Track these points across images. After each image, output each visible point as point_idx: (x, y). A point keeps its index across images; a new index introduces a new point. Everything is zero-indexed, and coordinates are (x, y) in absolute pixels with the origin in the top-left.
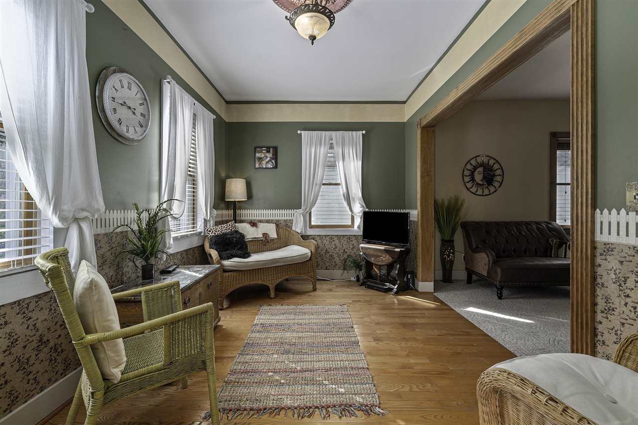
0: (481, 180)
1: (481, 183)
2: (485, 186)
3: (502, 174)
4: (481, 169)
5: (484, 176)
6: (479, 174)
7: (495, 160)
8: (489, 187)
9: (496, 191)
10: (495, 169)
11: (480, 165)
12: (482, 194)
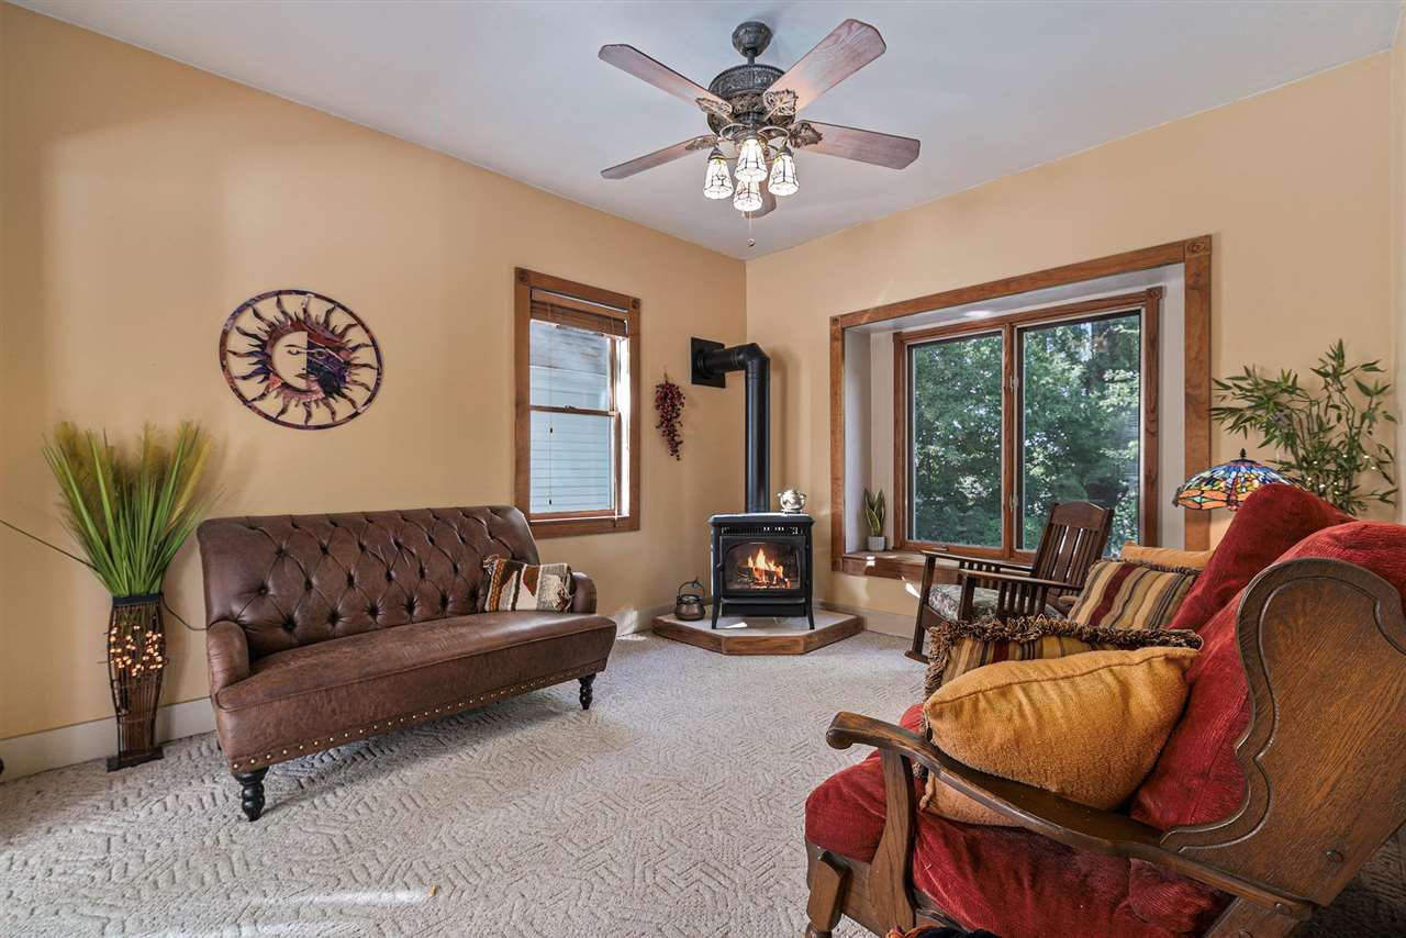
0: (300, 376)
3: (375, 364)
4: (300, 339)
5: (309, 362)
6: (289, 352)
7: (351, 313)
8: (332, 401)
9: (356, 414)
10: (351, 345)
11: (292, 325)
12: (306, 422)
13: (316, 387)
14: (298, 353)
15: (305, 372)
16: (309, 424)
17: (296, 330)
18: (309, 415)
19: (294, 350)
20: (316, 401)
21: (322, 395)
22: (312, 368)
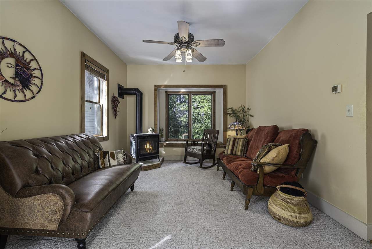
0: (12, 78)
1: (12, 81)
2: (18, 88)
3: (40, 77)
4: (11, 61)
5: (16, 72)
6: (8, 66)
7: (32, 55)
8: (24, 90)
9: (34, 97)
10: (32, 68)
11: (9, 54)
12: (14, 98)
13: (19, 84)
14: (12, 67)
15: (14, 76)
16: (15, 99)
17: (11, 57)
18: (16, 96)
19: (10, 66)
20: (18, 90)
21: (21, 87)
22: (17, 75)
